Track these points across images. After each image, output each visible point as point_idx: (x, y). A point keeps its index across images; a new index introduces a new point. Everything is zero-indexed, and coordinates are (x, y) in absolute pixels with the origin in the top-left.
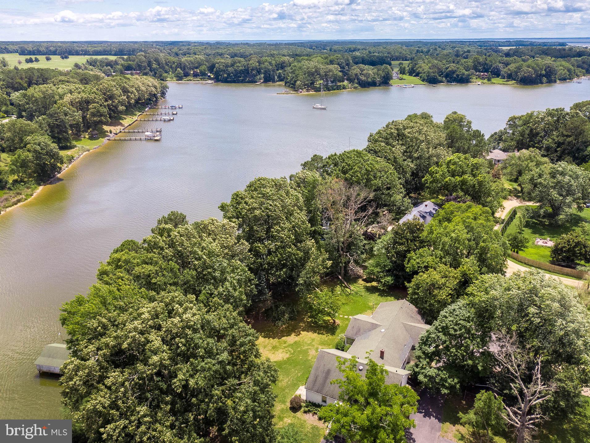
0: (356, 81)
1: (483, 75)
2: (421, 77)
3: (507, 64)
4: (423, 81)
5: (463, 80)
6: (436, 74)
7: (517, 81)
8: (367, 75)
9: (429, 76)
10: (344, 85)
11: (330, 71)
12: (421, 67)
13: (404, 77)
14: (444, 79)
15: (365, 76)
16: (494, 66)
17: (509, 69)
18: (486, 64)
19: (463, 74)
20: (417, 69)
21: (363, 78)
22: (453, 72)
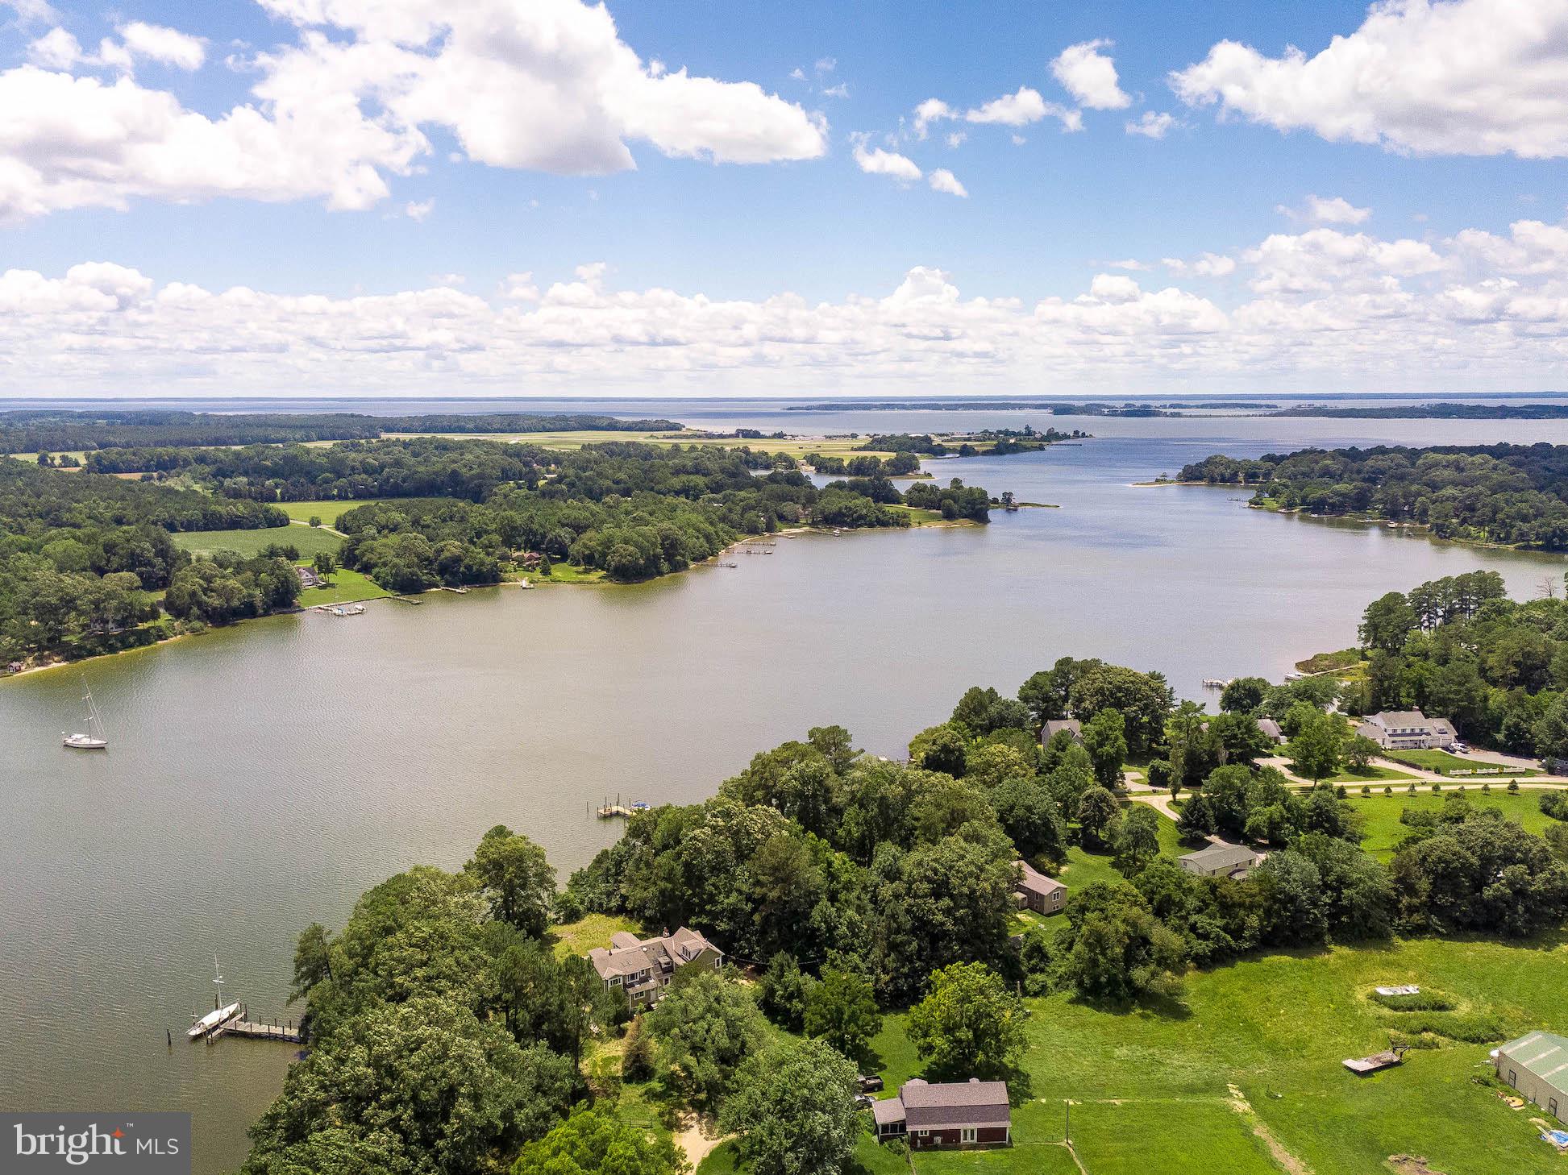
0: (195, 610)
1: (529, 559)
2: (377, 578)
3: (579, 528)
4: (384, 586)
5: (484, 579)
6: (416, 569)
7: (608, 570)
8: (224, 592)
9: (397, 575)
10: (159, 629)
11: (110, 596)
12: (372, 550)
13: (332, 578)
14: (438, 578)
15: (219, 596)
16: (550, 536)
17: (585, 545)
18: (531, 530)
19: (482, 564)
20: (363, 554)
21: (215, 601)
22: (457, 560)
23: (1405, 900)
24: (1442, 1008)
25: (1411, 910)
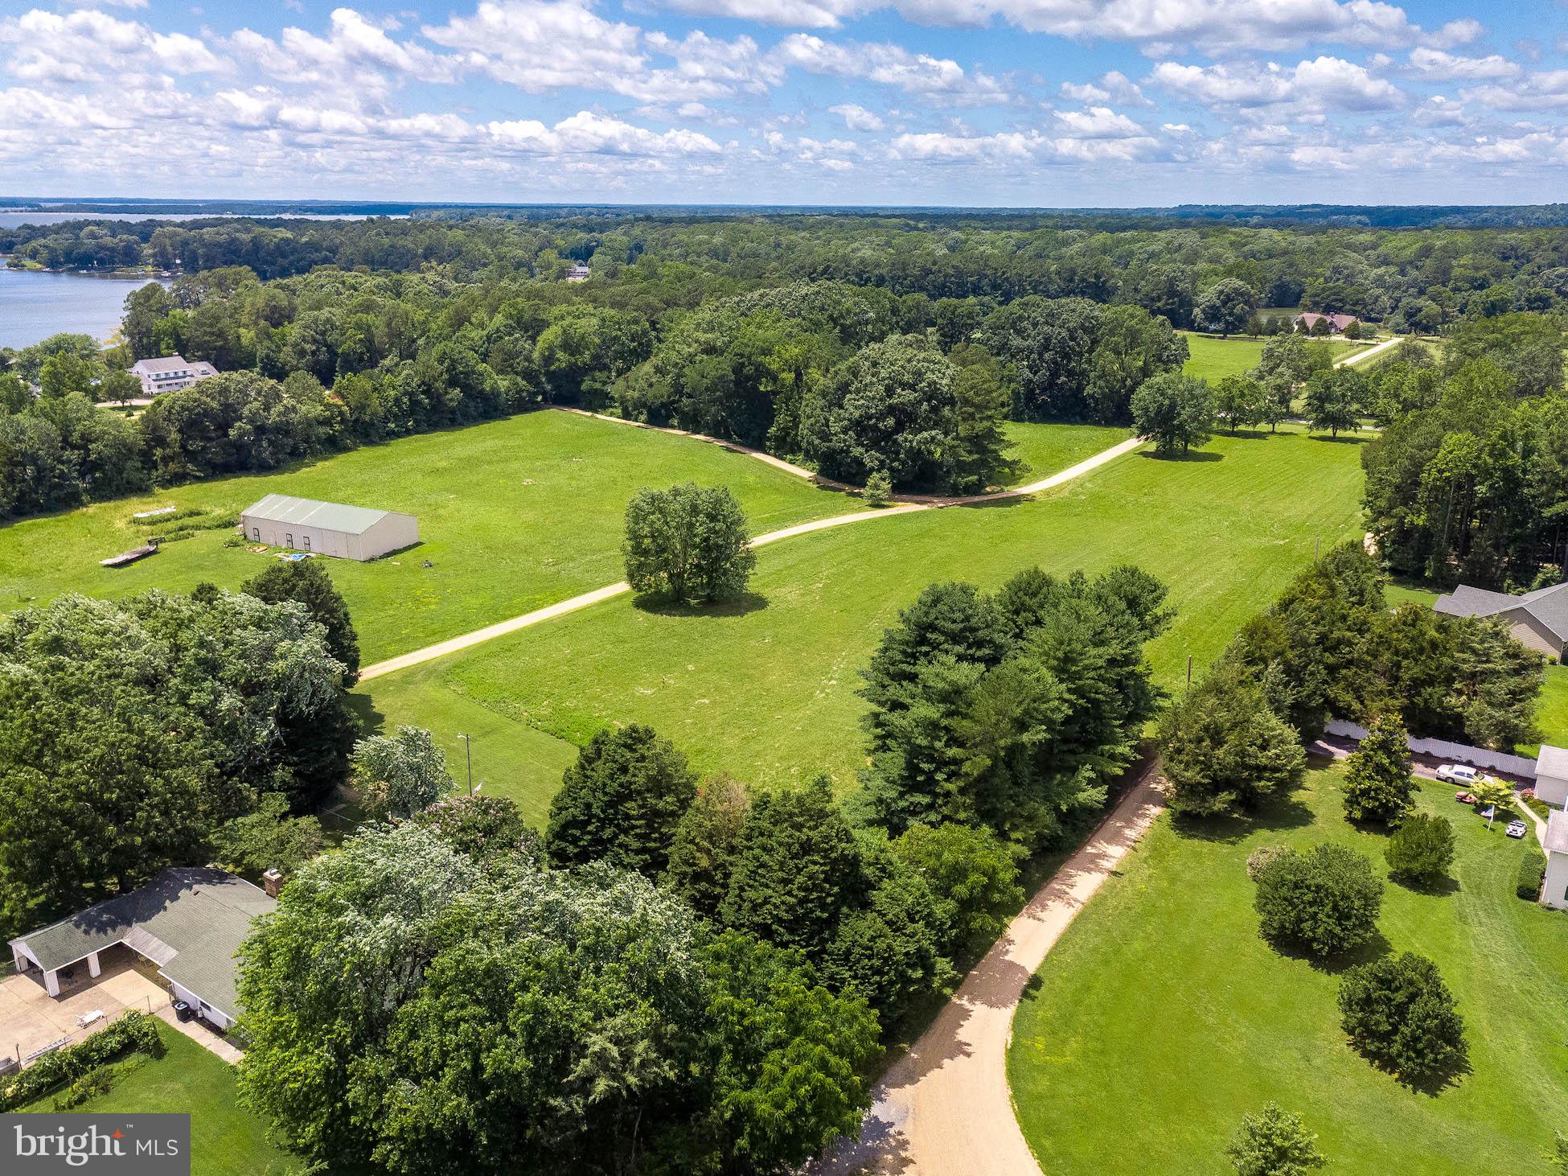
23: (158, 452)
24: (198, 514)
25: (166, 460)
